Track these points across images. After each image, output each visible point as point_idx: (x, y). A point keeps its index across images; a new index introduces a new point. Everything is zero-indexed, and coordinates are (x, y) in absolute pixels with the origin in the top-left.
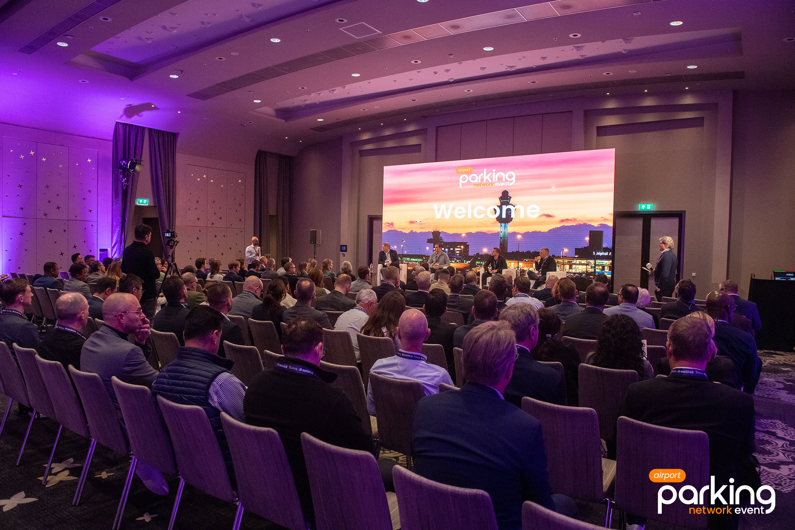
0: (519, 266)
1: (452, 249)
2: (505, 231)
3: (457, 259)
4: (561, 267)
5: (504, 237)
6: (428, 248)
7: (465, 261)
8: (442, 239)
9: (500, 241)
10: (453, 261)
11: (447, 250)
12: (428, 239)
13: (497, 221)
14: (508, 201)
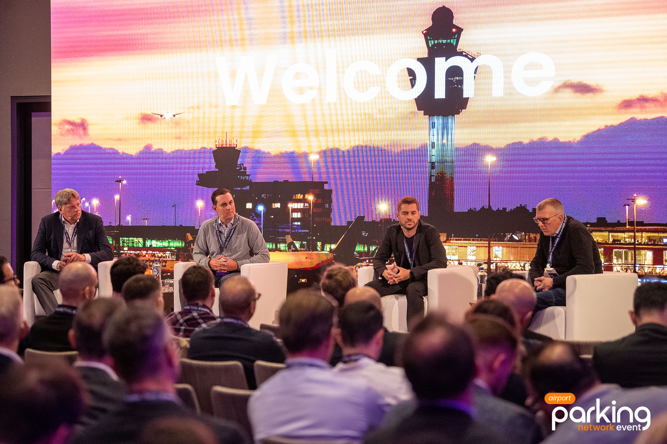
0: (493, 259)
1: (278, 205)
2: (445, 141)
3: (296, 237)
4: (626, 258)
5: (442, 162)
6: (200, 204)
7: (319, 244)
8: (244, 174)
9: (431, 176)
10: (282, 246)
11: (260, 208)
12: (199, 175)
13: (419, 109)
14: (453, 42)
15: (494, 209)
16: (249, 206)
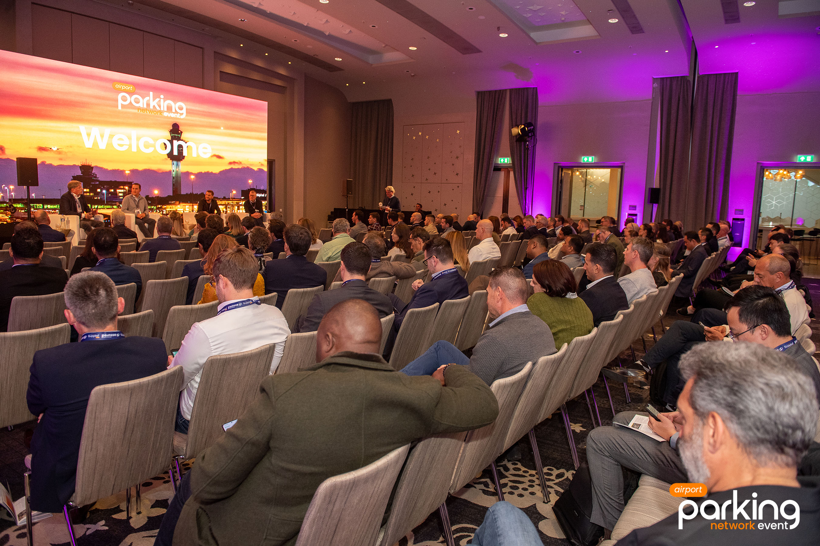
1: (112, 190)
2: (177, 170)
5: (177, 176)
8: (96, 177)
9: (173, 182)
10: (115, 207)
11: (104, 191)
12: (73, 176)
13: (168, 157)
14: (180, 136)
15: (194, 193)
16: (99, 190)
